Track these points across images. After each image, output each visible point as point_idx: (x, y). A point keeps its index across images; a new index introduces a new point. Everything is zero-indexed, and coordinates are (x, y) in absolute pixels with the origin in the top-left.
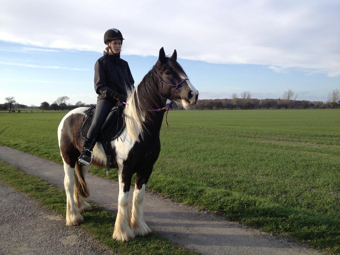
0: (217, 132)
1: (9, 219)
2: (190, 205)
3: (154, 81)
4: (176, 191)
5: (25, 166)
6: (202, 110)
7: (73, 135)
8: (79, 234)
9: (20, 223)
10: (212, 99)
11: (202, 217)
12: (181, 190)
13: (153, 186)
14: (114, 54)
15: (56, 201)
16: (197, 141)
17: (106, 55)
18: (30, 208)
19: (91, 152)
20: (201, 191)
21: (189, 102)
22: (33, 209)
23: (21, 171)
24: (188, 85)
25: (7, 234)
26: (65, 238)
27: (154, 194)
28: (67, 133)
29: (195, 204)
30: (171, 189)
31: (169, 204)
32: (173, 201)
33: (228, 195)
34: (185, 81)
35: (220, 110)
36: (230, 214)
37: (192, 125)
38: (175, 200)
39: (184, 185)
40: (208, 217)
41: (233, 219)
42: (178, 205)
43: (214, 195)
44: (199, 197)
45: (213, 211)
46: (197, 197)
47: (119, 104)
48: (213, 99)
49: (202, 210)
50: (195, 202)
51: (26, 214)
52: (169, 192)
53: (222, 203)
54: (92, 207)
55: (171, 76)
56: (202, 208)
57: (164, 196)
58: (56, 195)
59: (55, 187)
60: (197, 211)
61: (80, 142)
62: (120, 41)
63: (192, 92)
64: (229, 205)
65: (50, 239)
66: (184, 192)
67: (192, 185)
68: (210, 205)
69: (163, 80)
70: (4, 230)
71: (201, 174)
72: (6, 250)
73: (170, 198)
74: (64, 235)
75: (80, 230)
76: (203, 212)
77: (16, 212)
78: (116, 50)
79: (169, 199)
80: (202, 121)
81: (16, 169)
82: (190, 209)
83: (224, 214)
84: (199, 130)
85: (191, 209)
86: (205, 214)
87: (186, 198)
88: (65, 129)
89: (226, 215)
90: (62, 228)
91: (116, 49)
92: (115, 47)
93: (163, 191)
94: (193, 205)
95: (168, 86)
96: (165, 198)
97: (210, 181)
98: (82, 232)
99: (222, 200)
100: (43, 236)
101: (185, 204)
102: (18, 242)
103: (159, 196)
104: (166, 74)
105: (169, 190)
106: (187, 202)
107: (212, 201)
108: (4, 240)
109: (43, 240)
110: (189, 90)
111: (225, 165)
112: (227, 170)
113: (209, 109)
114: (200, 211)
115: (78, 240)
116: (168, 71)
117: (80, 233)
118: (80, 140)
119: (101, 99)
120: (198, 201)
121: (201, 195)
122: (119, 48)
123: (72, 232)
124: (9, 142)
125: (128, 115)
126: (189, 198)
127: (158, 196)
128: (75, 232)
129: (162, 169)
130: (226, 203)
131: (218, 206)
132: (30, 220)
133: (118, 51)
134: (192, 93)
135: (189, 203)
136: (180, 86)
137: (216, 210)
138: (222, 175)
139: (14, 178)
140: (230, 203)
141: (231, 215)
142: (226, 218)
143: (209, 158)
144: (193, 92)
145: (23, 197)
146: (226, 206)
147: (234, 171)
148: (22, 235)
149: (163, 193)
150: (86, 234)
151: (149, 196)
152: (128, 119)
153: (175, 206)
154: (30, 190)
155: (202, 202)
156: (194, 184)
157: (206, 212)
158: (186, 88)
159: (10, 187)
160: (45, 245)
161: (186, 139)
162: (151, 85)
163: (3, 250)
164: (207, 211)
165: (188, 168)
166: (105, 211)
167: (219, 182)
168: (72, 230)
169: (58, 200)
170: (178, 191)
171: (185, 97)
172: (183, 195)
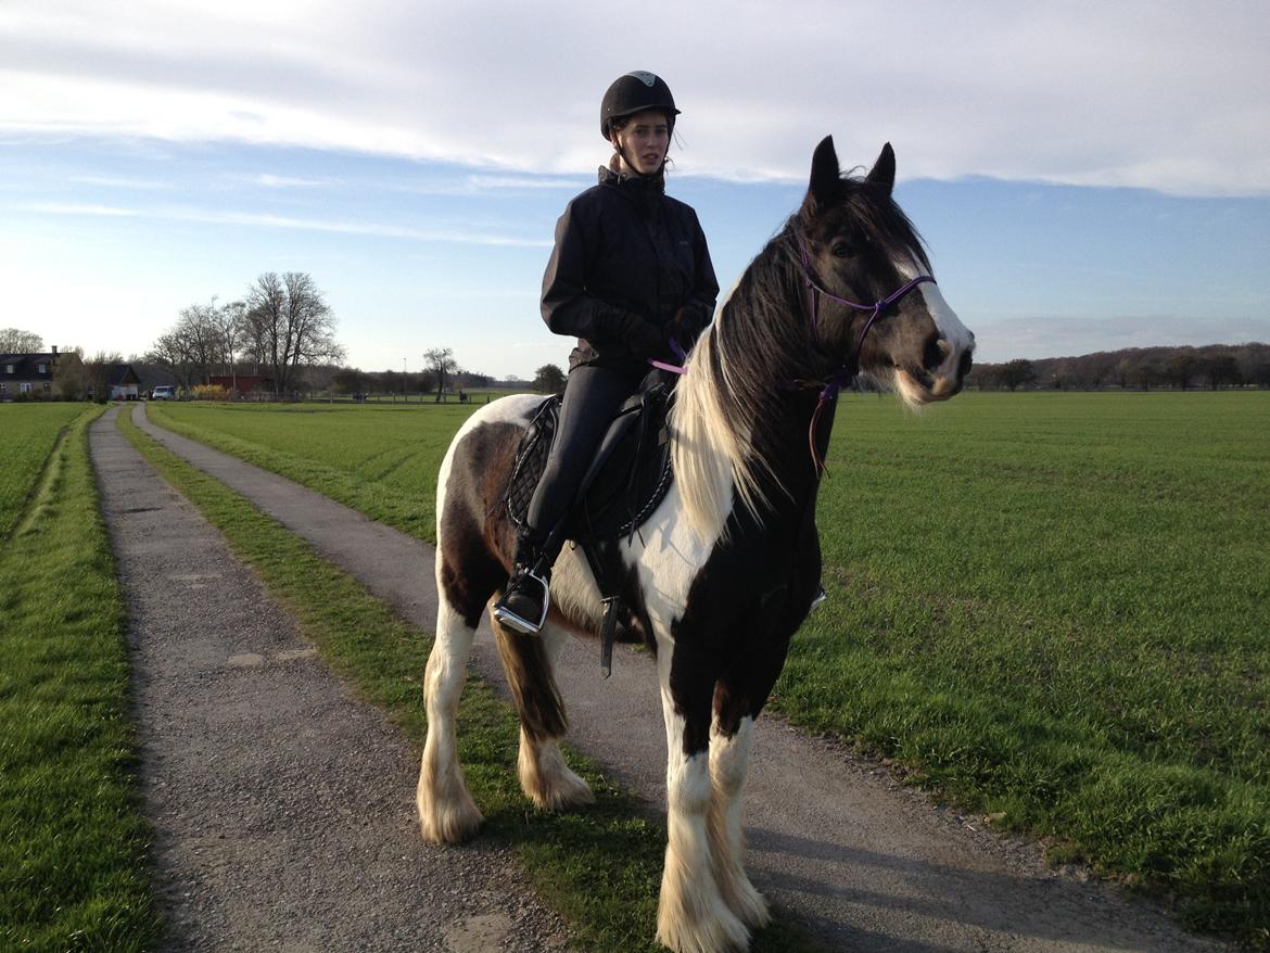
0: (1200, 487)
1: (299, 810)
2: (1014, 829)
3: (784, 284)
4: (957, 756)
5: (417, 601)
6: (1145, 389)
7: (483, 506)
8: (520, 910)
9: (328, 832)
10: (1189, 344)
11: (1061, 896)
12: (985, 754)
13: (860, 723)
14: (637, 176)
15: (476, 754)
16: (1100, 523)
17: (607, 181)
18: (381, 773)
19: (543, 581)
20: (1074, 769)
21: (928, 385)
22: (390, 779)
23: (399, 618)
24: (925, 304)
25: (268, 878)
26: (464, 924)
27: (860, 760)
28: (463, 495)
29: (1036, 827)
30: (936, 744)
31: (921, 813)
32: (940, 803)
33: (1205, 797)
34: (915, 286)
35: (1223, 389)
36: (1201, 898)
37: (1089, 453)
38: (950, 797)
39: (996, 730)
40: (1088, 901)
41: (1213, 928)
42: (961, 822)
43: (1133, 792)
44: (1062, 796)
45: (1119, 872)
46: (1049, 796)
47: (652, 383)
48: (1197, 344)
49: (1068, 862)
50: (1036, 819)
51: (359, 797)
52: (928, 757)
53: (1165, 838)
54: (597, 792)
55: (853, 264)
56: (1067, 849)
57: (904, 774)
58: (486, 726)
59: (490, 692)
60: (1042, 862)
61: (505, 535)
62: (662, 121)
63: (944, 339)
64: (1202, 852)
65: (408, 921)
66: (993, 765)
67: (1039, 732)
68: (1110, 840)
69: (820, 284)
70: (265, 857)
71: (1091, 680)
72: (244, 948)
73: (928, 785)
74: (463, 908)
75: (528, 893)
76: (1071, 873)
77: (331, 784)
78: (644, 160)
79: (923, 790)
80: (1138, 437)
81: (385, 610)
82: (1010, 848)
83: (1171, 896)
84: (1117, 478)
85: (1016, 850)
86: (1079, 883)
87: (998, 796)
88: (458, 480)
89: (1178, 898)
90: (465, 876)
91: (646, 157)
92: (640, 147)
93: (901, 749)
94: (1028, 831)
95: (840, 310)
96: (908, 784)
97: (1127, 719)
98: (534, 906)
99: (1168, 821)
100: (386, 904)
101: (991, 822)
102: (294, 915)
103: (884, 770)
104: (835, 253)
105: (925, 750)
106: (1002, 815)
107: (1120, 825)
108: (253, 901)
109: (381, 920)
110: (930, 330)
111: (1215, 645)
112: (1221, 671)
113: (1178, 385)
114: (1058, 863)
115: (509, 937)
116: (841, 243)
117: (525, 905)
118: (506, 529)
119: (582, 364)
120: (1052, 814)
121: (1073, 787)
122: (657, 151)
123: (498, 896)
124: (393, 508)
125: (682, 431)
126: (1014, 798)
127: (878, 771)
128: (506, 901)
129: (918, 648)
130: (1186, 841)
131: (1146, 851)
132: (366, 824)
133: (652, 164)
134: (940, 342)
135: (1009, 818)
136: (891, 310)
137: (1134, 869)
138: (1191, 694)
139: (365, 647)
140: (1207, 842)
141: (1204, 903)
142: (1175, 915)
143: (1142, 609)
144: (948, 335)
145: (373, 725)
146: (1182, 853)
147: (1253, 674)
148: (318, 886)
149: (903, 757)
150: (546, 913)
151: (841, 765)
152: (681, 449)
153: (945, 827)
154: (402, 700)
155: (1071, 823)
156: (1048, 727)
157: (1083, 876)
158: (914, 319)
159: (343, 682)
160: (382, 946)
161: (1053, 516)
162: (771, 299)
163: (234, 946)
164: (1091, 866)
165: (1037, 649)
166: (642, 817)
167: (1173, 725)
168: (498, 887)
169: (483, 750)
170: (969, 758)
171: (909, 361)
172: (986, 778)
